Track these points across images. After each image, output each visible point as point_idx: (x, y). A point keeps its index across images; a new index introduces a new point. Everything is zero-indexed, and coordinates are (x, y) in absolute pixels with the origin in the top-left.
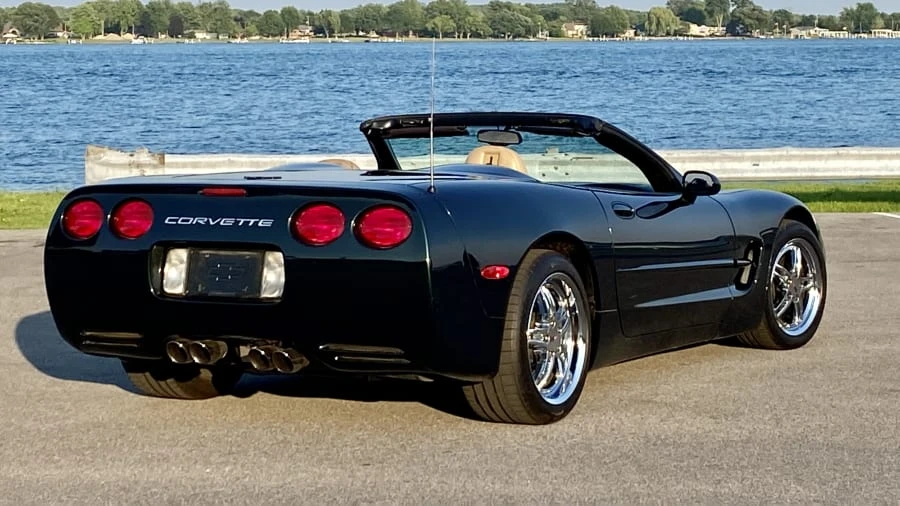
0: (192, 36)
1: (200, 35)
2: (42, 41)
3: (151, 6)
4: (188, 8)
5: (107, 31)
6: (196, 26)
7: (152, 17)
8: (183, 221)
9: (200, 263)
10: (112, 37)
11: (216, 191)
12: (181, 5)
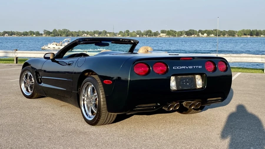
0: (260, 36)
1: (262, 36)
2: (232, 37)
3: (253, 31)
4: (260, 31)
5: (244, 35)
6: (262, 34)
7: (253, 33)
8: (178, 68)
9: (179, 80)
10: (245, 36)
11: (185, 58)
12: (259, 30)
